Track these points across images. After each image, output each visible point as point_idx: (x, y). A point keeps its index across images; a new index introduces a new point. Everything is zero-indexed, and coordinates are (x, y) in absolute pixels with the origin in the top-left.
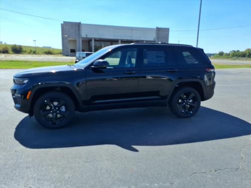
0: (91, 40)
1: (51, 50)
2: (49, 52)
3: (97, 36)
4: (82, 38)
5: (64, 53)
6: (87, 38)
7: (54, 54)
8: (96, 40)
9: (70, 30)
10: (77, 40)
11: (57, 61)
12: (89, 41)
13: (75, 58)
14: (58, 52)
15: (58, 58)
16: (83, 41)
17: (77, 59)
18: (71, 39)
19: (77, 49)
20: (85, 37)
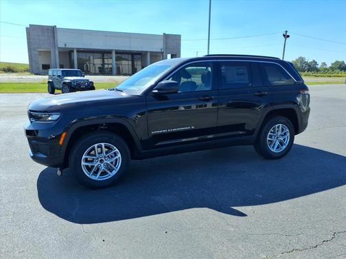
0: (73, 51)
1: (12, 66)
2: (9, 69)
3: (81, 46)
4: (59, 48)
5: (32, 70)
6: (66, 48)
7: (16, 72)
8: (79, 51)
9: (40, 37)
10: (52, 51)
11: (22, 82)
12: (70, 52)
13: (47, 77)
14: (23, 69)
15: (24, 77)
16: (59, 52)
17: (50, 78)
18: (42, 50)
19: (52, 64)
20: (63, 46)
